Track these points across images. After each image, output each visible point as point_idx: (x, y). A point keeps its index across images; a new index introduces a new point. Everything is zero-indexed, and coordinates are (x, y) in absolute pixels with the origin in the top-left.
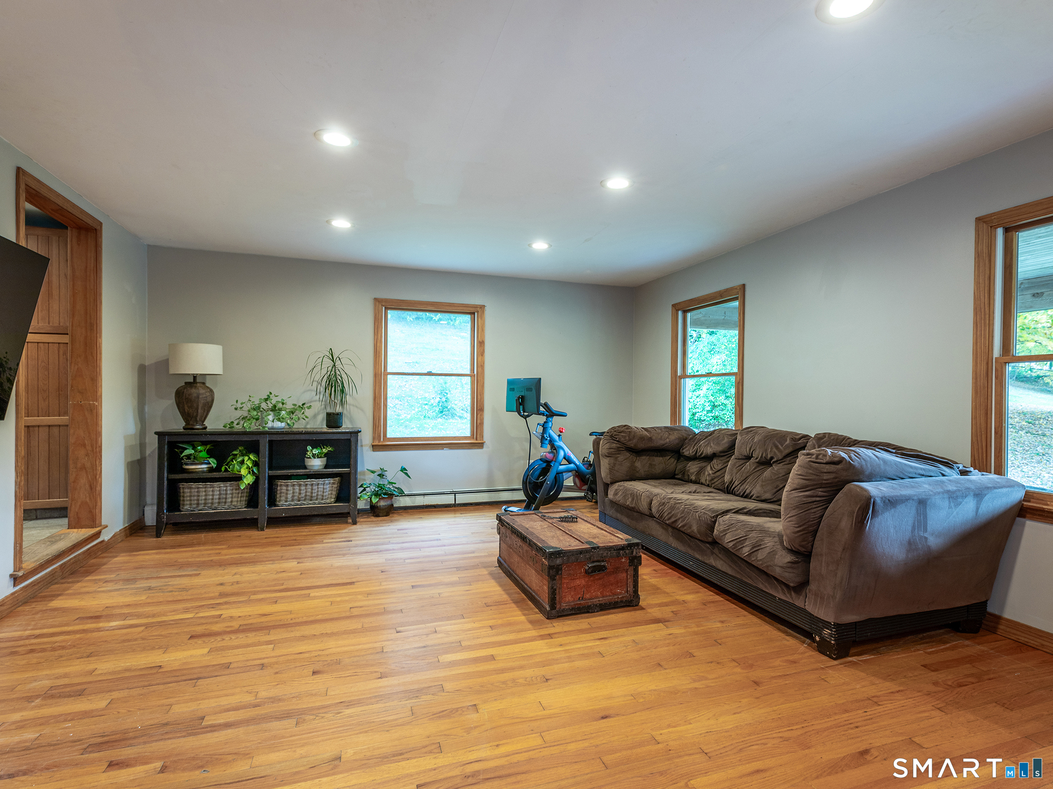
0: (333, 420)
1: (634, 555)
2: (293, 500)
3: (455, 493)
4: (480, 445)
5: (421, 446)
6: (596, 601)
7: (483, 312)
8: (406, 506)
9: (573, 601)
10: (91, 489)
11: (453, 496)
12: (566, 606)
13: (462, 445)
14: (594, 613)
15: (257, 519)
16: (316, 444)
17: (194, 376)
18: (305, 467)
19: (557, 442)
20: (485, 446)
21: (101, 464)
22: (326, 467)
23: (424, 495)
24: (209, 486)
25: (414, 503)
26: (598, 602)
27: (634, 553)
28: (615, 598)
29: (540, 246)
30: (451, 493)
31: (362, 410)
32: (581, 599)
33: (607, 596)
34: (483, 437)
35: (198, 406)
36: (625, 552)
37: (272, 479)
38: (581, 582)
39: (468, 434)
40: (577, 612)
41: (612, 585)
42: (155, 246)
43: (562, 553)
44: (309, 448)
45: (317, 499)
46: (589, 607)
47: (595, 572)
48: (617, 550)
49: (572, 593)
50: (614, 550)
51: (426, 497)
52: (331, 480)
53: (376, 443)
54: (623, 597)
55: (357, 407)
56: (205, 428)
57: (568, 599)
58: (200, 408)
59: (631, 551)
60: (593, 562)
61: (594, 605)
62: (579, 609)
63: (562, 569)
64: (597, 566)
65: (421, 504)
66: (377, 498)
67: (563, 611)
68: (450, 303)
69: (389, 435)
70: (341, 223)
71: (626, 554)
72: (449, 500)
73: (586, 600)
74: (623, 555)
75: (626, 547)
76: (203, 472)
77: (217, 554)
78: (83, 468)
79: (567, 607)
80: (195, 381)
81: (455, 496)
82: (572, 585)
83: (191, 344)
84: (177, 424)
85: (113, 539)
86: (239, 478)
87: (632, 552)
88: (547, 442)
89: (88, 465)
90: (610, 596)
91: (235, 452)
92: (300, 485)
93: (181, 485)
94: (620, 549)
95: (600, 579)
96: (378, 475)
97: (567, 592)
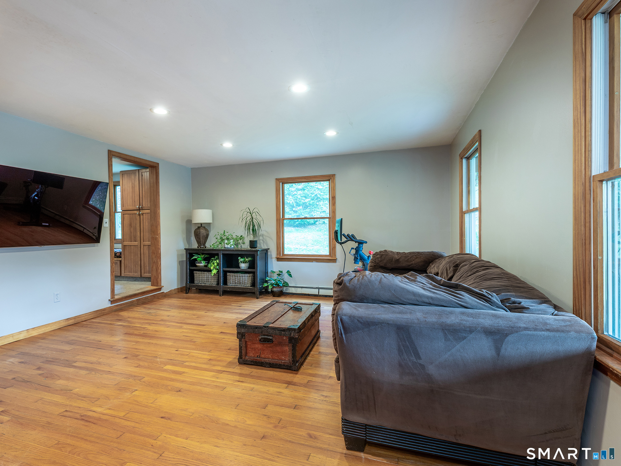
0: (253, 244)
1: (292, 336)
2: (233, 283)
3: (319, 288)
4: (334, 261)
5: (301, 259)
6: (267, 360)
7: (334, 179)
8: (292, 293)
9: (253, 357)
10: (157, 271)
11: (317, 290)
12: (248, 358)
13: (323, 260)
14: (265, 368)
15: (218, 290)
16: (242, 256)
17: (201, 224)
18: (239, 268)
19: (366, 260)
20: (337, 261)
21: (161, 261)
22: (249, 268)
23: (302, 287)
24: (203, 273)
25: (297, 292)
26: (268, 361)
27: (292, 335)
28: (279, 362)
29: (331, 133)
30: (316, 288)
31: (271, 239)
32: (259, 356)
33: (275, 359)
34: (335, 255)
35: (200, 237)
36: (285, 333)
37: (225, 273)
38: (259, 346)
39: (328, 254)
40: (255, 364)
41: (279, 352)
42: (193, 168)
43: (245, 326)
44: (239, 258)
45: (242, 284)
46: (262, 363)
47: (266, 342)
48: (280, 331)
49: (253, 352)
50: (278, 330)
51: (303, 289)
52: (248, 275)
53: (278, 257)
54: (285, 362)
55: (269, 237)
56: (206, 247)
57: (251, 355)
58: (201, 238)
59: (289, 333)
60: (264, 335)
61: (265, 363)
62: (256, 362)
63: (245, 335)
64: (266, 338)
65: (300, 293)
66: (272, 286)
67: (246, 361)
68: (315, 176)
69: (286, 252)
70: (228, 145)
71: (286, 335)
72: (315, 292)
73: (262, 358)
74: (284, 335)
75: (286, 330)
76: (202, 267)
77: (190, 303)
78: (154, 262)
79: (249, 360)
80: (201, 226)
81: (319, 290)
82: (253, 347)
83: (196, 210)
84: (195, 246)
85: (170, 292)
86: (210, 271)
87: (291, 334)
88: (359, 260)
89: (156, 261)
90: (277, 359)
91: (212, 259)
92: (235, 276)
93: (195, 272)
94: (282, 331)
95: (270, 347)
96: (278, 274)
97: (250, 350)
